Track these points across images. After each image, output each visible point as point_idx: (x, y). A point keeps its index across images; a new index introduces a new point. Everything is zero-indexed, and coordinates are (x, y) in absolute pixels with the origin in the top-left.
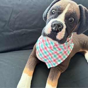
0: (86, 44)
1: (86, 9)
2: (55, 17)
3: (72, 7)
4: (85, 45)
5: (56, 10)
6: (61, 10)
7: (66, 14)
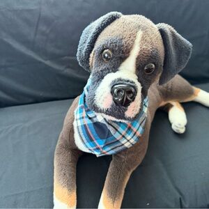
0: (171, 90)
1: (174, 31)
2: (114, 67)
3: (148, 39)
4: (169, 91)
5: (113, 51)
6: (126, 50)
7: (137, 59)
